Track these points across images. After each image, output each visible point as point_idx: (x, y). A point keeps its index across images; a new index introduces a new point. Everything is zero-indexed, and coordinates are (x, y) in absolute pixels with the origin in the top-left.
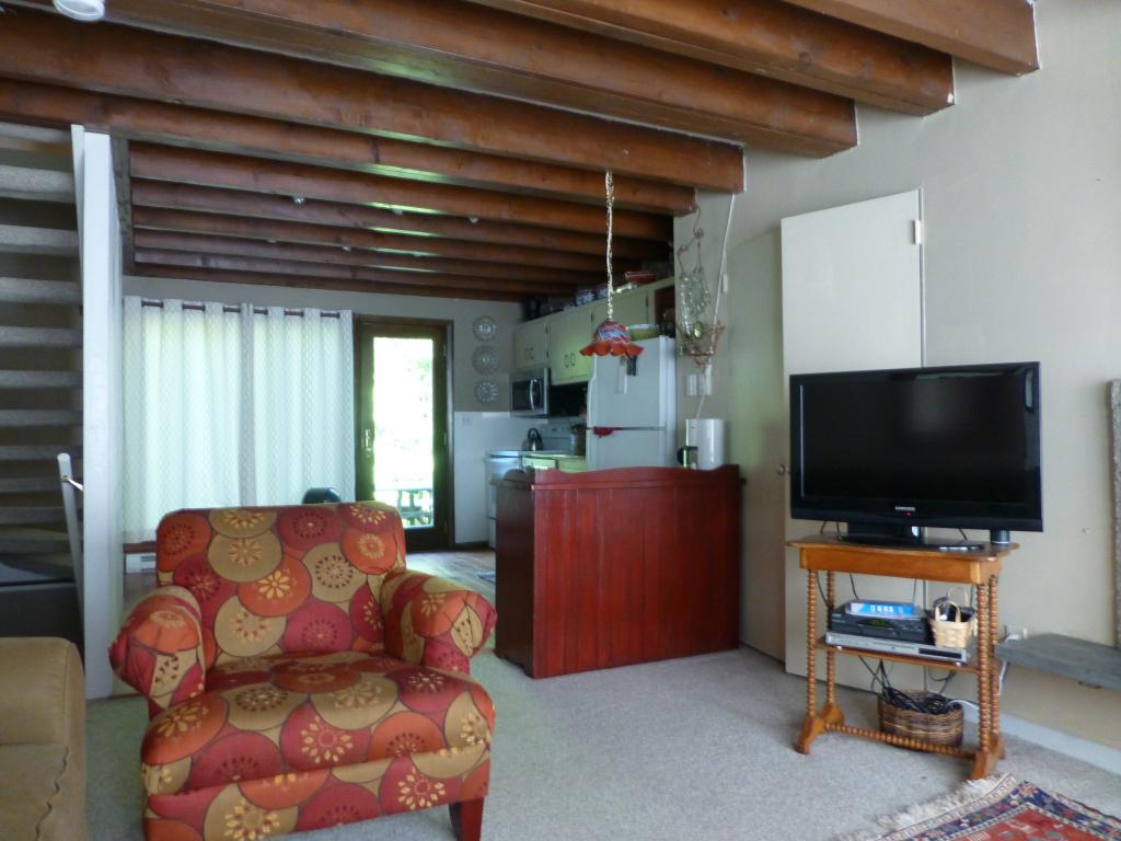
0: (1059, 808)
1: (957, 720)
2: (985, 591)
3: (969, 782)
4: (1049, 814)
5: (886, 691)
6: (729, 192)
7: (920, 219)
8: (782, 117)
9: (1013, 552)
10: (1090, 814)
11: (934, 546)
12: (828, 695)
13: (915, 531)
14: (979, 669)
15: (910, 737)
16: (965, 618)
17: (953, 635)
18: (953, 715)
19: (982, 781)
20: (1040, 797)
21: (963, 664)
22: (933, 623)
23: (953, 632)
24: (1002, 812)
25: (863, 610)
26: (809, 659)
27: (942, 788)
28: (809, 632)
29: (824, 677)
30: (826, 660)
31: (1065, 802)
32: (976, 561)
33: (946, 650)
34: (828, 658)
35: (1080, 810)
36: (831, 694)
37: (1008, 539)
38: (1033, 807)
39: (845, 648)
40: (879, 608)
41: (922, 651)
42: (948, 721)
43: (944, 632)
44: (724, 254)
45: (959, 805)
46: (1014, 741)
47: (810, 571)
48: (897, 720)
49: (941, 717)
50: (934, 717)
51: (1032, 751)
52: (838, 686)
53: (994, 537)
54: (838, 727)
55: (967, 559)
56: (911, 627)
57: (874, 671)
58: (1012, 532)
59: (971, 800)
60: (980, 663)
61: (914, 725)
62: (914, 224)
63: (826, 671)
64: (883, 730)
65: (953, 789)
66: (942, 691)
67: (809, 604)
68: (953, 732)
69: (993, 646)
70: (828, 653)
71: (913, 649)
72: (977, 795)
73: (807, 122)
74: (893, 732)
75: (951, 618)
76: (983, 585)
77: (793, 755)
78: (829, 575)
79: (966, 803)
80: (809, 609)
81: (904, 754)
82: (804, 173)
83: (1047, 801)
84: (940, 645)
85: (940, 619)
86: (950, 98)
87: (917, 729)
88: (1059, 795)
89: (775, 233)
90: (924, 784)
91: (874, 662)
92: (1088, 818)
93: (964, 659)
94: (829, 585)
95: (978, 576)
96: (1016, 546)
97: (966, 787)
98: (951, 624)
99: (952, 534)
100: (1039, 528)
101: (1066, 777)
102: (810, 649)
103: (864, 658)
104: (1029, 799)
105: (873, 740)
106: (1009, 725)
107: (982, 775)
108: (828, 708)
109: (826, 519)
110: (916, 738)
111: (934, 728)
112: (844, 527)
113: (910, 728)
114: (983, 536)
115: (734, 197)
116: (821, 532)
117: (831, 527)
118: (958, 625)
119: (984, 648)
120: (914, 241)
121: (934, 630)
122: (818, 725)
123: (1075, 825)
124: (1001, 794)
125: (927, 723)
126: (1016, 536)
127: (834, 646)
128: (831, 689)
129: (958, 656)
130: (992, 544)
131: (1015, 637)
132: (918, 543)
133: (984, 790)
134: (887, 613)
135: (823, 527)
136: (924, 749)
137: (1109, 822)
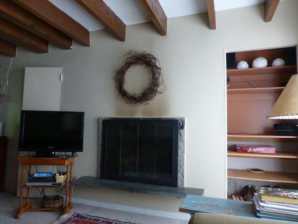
0: (82, 217)
1: (61, 201)
2: (69, 167)
3: (62, 216)
4: (79, 219)
5: (44, 197)
6: (11, 56)
7: (62, 75)
8: (27, 40)
9: (77, 157)
10: (88, 217)
11: (58, 157)
12: (27, 201)
13: (53, 153)
14: (66, 187)
15: (49, 208)
16: (64, 174)
17: (60, 179)
18: (61, 200)
19: (65, 215)
20: (78, 216)
21: (63, 186)
22: (56, 176)
23: (60, 178)
24: (69, 221)
25: (38, 175)
26: (21, 191)
27: (55, 219)
28: (21, 183)
29: (26, 196)
30: (27, 191)
31: (83, 215)
32: (66, 160)
33: (59, 183)
34: (28, 190)
35: (86, 216)
36: (28, 200)
37: (76, 154)
38: (76, 218)
39: (32, 186)
40: (42, 174)
41: (52, 184)
42: (59, 202)
43: (58, 178)
44: (8, 74)
45: (58, 222)
46: (75, 204)
47: (23, 166)
48: (46, 204)
49: (57, 201)
50: (56, 201)
51: (79, 205)
52: (30, 198)
53: (73, 154)
54: (30, 209)
55: (64, 159)
56: (50, 178)
57: (41, 191)
58: (77, 152)
59: (61, 220)
60: (67, 185)
61: (50, 204)
62: (61, 75)
63: (26, 194)
64: (42, 207)
65: (58, 218)
66: (59, 194)
67: (22, 175)
68: (60, 204)
69: (71, 181)
70: (28, 188)
71: (50, 184)
72: (63, 219)
73: (35, 43)
74: (45, 207)
75: (60, 175)
76: (68, 165)
77: (14, 220)
78: (29, 166)
79: (60, 221)
80: (22, 177)
81: (47, 213)
82: (34, 56)
83: (80, 216)
84: (57, 182)
85: (58, 175)
86: (71, 47)
87: (51, 205)
88: (82, 214)
89: (23, 71)
90: (51, 219)
91: (41, 189)
92: (88, 218)
93: (63, 185)
94: (29, 169)
95: (67, 163)
96: (78, 156)
97: (61, 217)
98: (60, 176)
99: (63, 153)
100: (82, 151)
101: (85, 210)
102: (21, 188)
103: (38, 189)
104: (76, 217)
105: (39, 211)
106: (74, 200)
107: (65, 213)
108: (27, 204)
109: (30, 151)
110: (50, 208)
111: (55, 204)
112: (35, 153)
113: (49, 205)
114: (70, 153)
115: (12, 58)
116: (28, 155)
117: (31, 153)
118: (62, 176)
119: (68, 181)
120: (60, 80)
121: (56, 178)
122: (22, 210)
123: (84, 220)
124: (69, 217)
125: (53, 203)
126: (78, 153)
127: (29, 186)
128: (28, 199)
129: (62, 184)
130: (72, 155)
131: (77, 178)
132: (54, 156)
133: (65, 217)
134: (44, 175)
135: (29, 153)
136: (52, 210)
137: (92, 217)
